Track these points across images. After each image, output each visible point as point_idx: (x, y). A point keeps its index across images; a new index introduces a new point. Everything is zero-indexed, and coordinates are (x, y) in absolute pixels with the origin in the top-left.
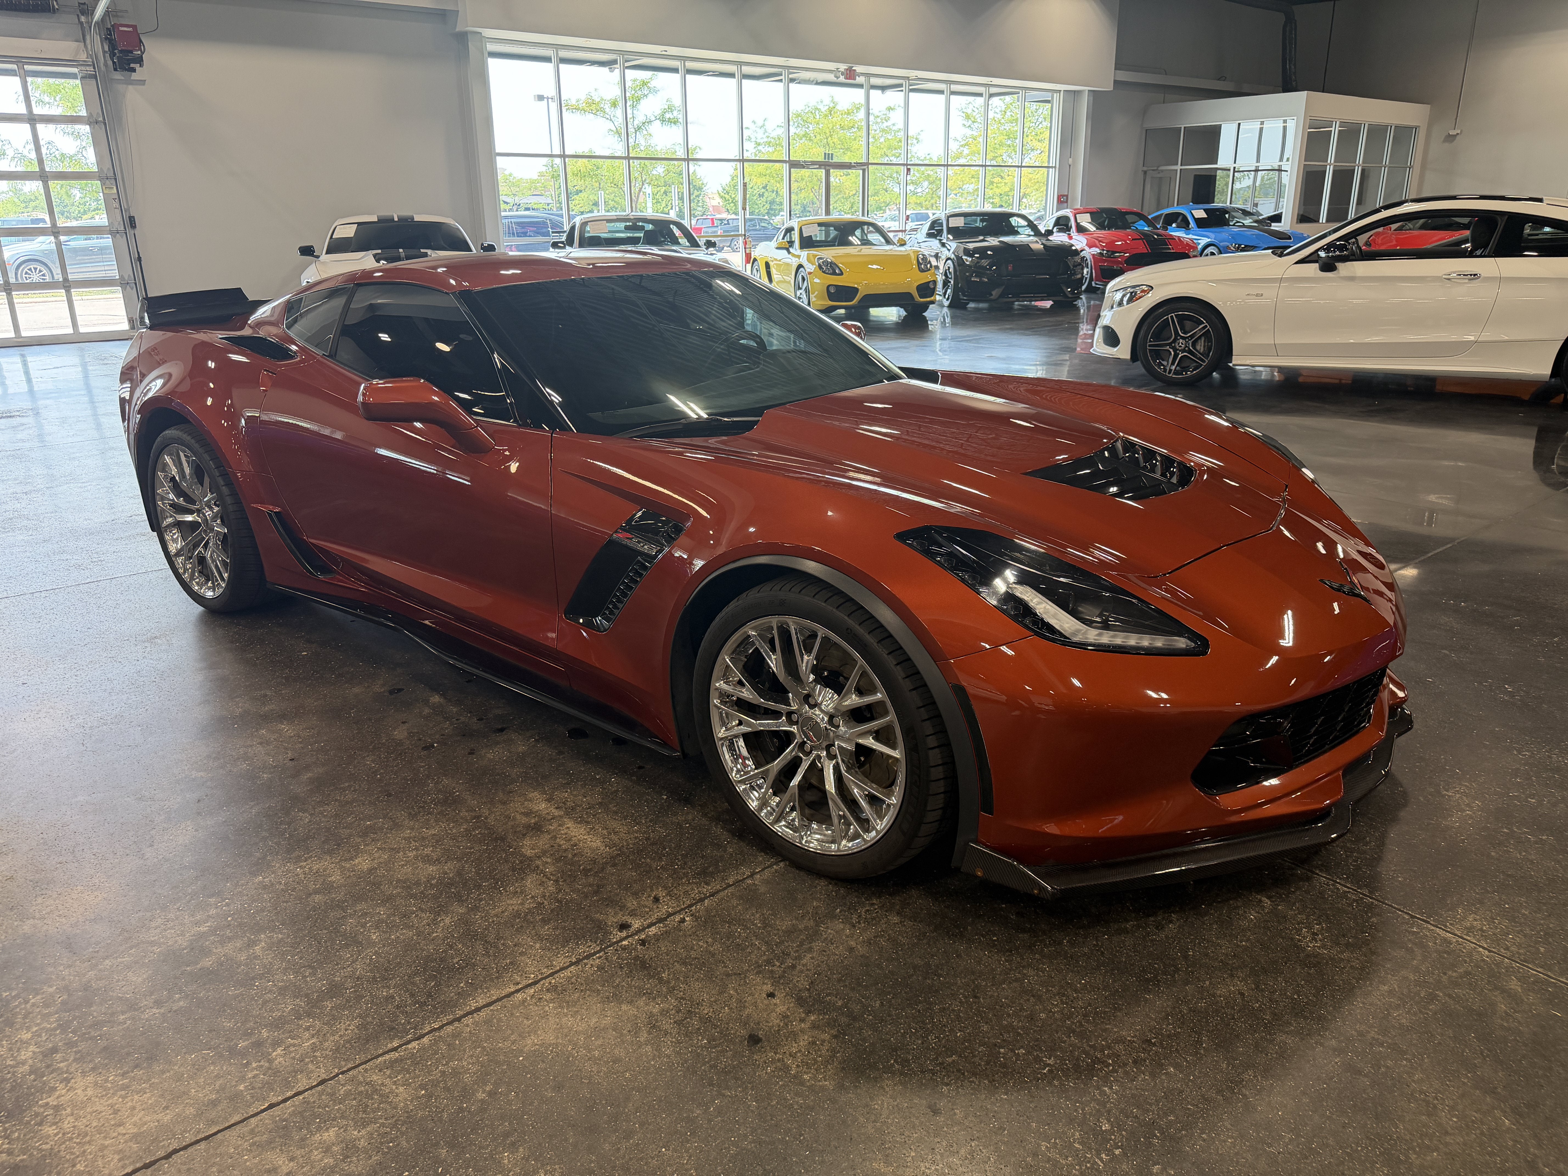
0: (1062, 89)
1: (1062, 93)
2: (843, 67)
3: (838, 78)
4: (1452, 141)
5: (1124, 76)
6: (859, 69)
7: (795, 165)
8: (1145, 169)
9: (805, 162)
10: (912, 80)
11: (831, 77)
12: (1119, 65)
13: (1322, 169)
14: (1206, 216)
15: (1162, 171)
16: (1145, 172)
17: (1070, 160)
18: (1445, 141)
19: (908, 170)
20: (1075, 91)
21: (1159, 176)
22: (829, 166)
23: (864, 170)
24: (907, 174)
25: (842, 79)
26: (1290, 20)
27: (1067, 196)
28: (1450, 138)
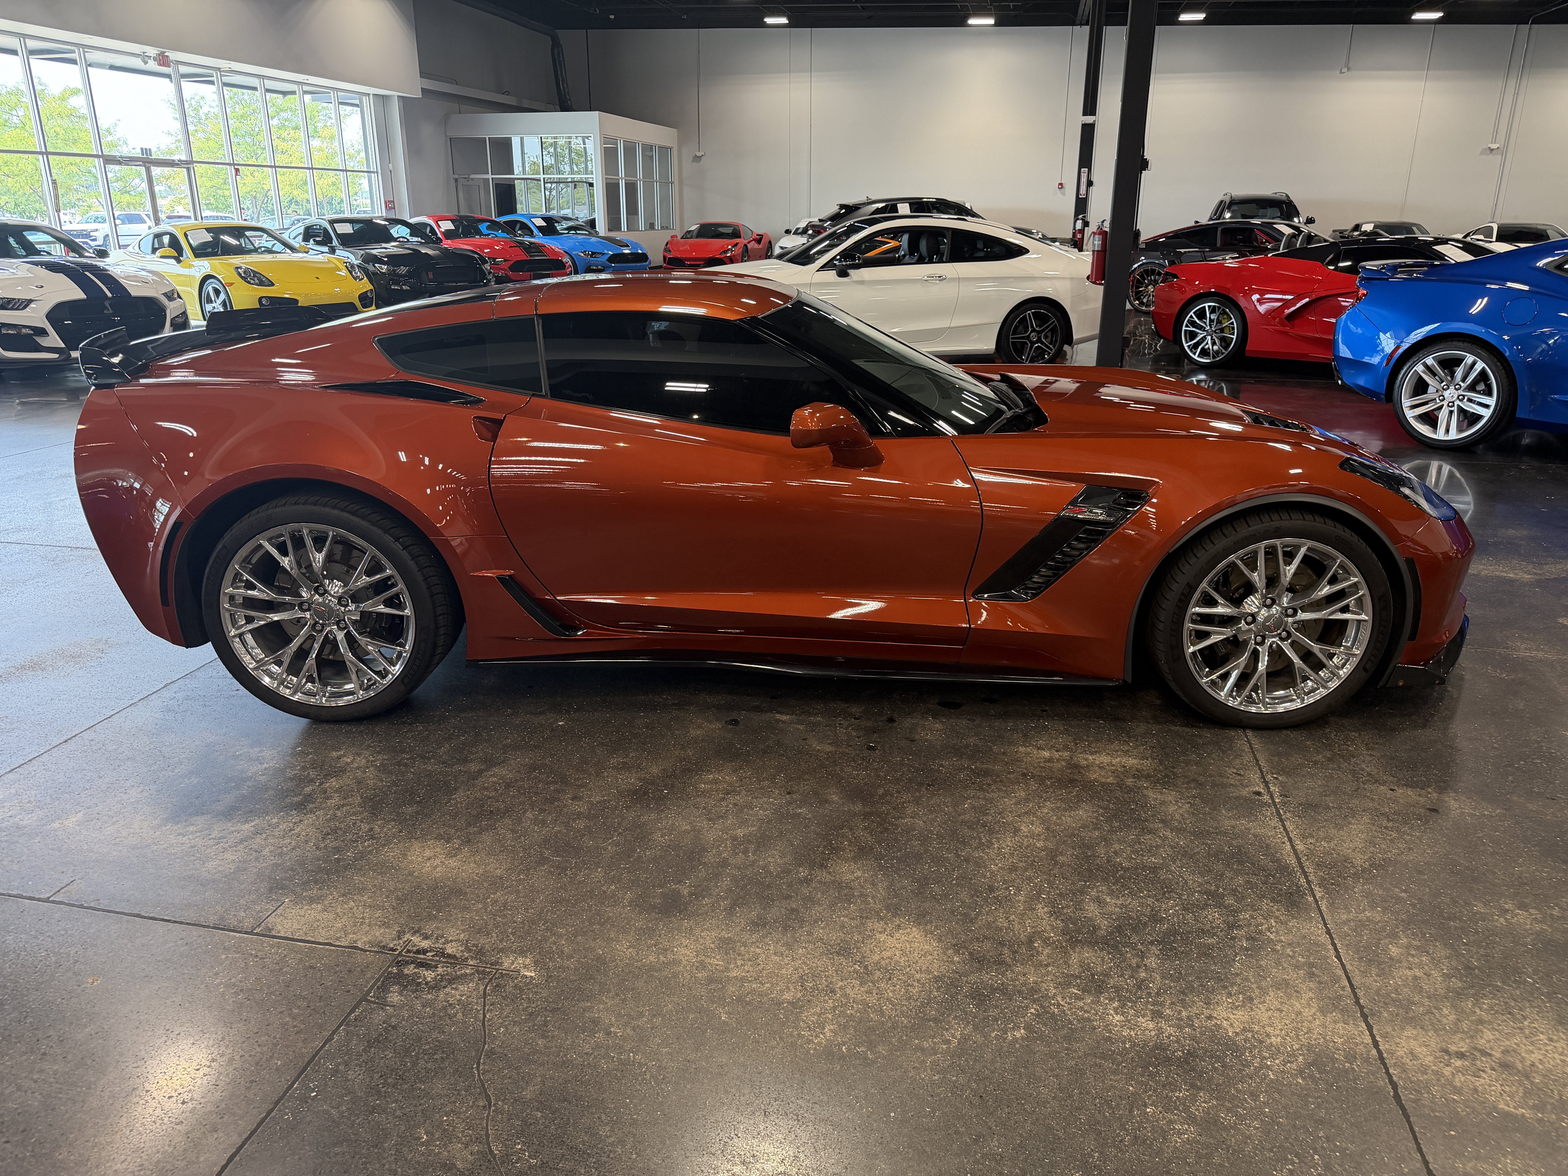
0: (371, 93)
1: (371, 96)
2: (152, 51)
3: (146, 63)
4: (699, 162)
5: (430, 85)
6: (173, 55)
7: (109, 160)
8: (456, 176)
9: (121, 157)
10: (224, 71)
11: (137, 63)
12: (424, 74)
13: (616, 181)
14: (545, 224)
15: (473, 179)
16: (456, 180)
17: (390, 165)
18: (693, 161)
19: (237, 170)
20: (383, 96)
21: (468, 183)
22: (149, 163)
23: (188, 169)
24: (236, 175)
25: (152, 65)
26: (556, 44)
27: (393, 202)
28: (697, 159)
